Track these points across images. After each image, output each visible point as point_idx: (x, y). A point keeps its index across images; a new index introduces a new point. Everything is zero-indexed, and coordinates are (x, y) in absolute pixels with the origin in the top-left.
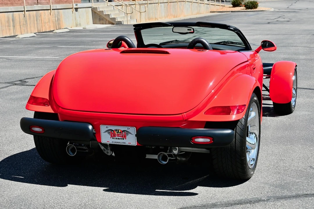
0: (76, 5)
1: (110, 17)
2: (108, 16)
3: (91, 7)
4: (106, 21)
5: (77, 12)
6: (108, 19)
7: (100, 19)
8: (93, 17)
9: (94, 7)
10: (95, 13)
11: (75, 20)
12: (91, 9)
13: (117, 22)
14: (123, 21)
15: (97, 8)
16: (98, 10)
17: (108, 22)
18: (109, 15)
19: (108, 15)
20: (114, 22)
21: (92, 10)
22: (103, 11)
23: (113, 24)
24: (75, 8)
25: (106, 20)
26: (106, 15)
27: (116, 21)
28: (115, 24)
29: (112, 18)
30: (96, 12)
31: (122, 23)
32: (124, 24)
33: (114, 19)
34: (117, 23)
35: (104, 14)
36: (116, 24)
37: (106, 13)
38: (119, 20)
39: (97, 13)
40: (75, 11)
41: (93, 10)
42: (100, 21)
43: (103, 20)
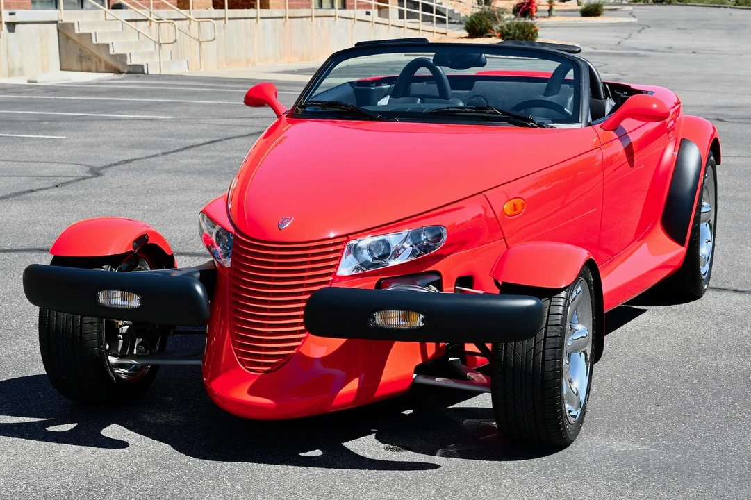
0: (11, 14)
1: (111, 53)
2: (106, 47)
3: (56, 22)
4: (98, 64)
5: (12, 34)
6: (105, 57)
7: (80, 56)
8: (62, 51)
9: (66, 20)
10: (68, 38)
11: (8, 58)
12: (55, 26)
13: (130, 66)
14: (147, 64)
15: (73, 24)
16: (77, 32)
17: (105, 67)
18: (108, 45)
19: (103, 45)
20: (121, 68)
21: (58, 30)
22: (90, 34)
23: (119, 72)
24: (8, 24)
25: (100, 61)
26: (97, 45)
27: (128, 63)
28: (126, 71)
29: (117, 55)
30: (70, 35)
31: (146, 72)
32: (149, 73)
33: (123, 57)
34: (131, 69)
35: (94, 42)
36: (129, 72)
37: (99, 42)
38: (135, 60)
39: (73, 40)
40: (7, 31)
41: (61, 29)
42: (81, 62)
43: (89, 59)
